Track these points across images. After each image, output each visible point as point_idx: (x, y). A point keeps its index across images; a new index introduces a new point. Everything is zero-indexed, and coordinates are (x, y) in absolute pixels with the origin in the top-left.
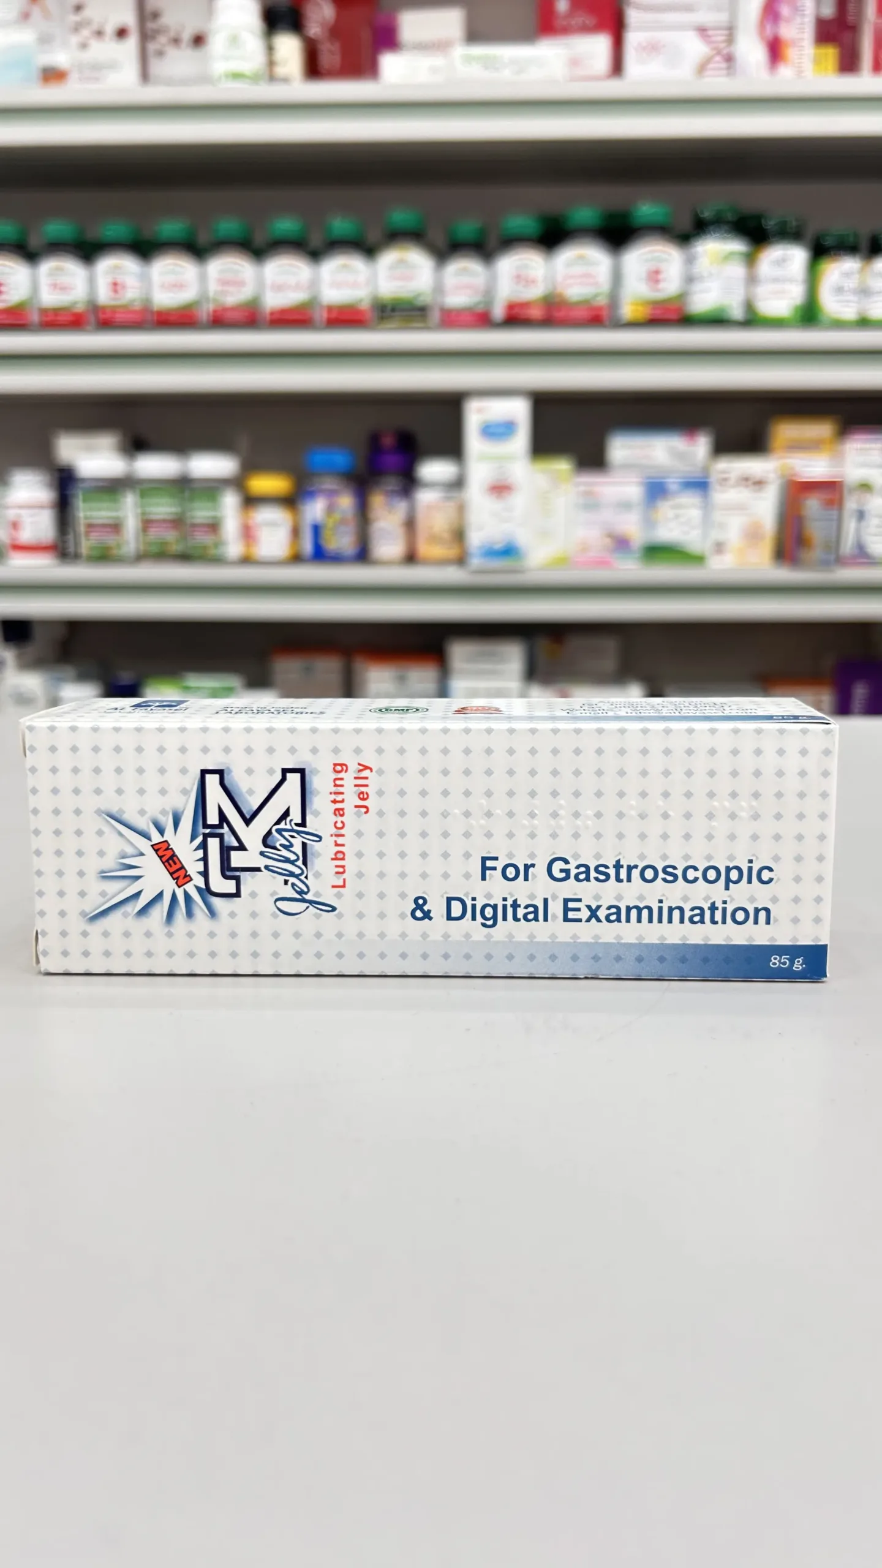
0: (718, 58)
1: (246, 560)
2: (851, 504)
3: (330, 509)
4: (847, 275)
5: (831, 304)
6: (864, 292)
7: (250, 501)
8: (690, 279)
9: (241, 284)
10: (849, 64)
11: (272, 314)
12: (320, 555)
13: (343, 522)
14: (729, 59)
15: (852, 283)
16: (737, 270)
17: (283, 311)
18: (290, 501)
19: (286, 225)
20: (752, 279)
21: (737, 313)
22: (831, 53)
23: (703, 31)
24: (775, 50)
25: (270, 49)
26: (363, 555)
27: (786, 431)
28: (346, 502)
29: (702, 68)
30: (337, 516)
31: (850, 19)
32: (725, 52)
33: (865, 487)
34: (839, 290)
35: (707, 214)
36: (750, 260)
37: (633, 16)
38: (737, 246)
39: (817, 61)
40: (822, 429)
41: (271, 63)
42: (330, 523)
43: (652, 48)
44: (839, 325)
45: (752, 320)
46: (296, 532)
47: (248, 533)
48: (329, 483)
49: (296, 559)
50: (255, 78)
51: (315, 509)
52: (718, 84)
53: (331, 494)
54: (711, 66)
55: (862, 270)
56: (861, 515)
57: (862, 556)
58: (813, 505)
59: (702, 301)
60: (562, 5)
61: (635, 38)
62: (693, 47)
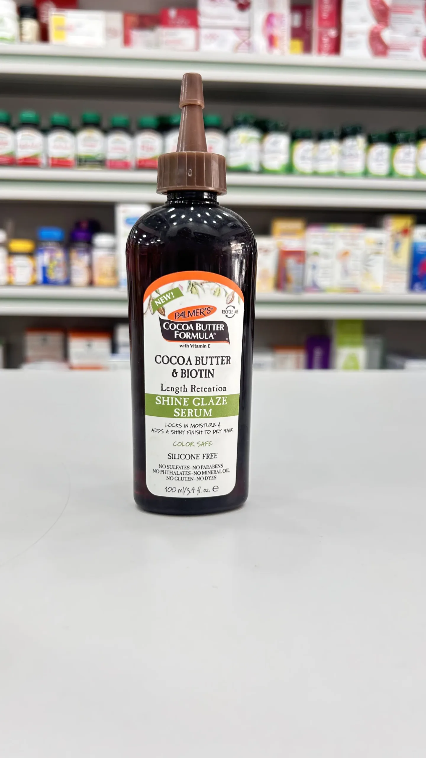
0: (244, 44)
1: (9, 284)
2: (309, 262)
3: (51, 259)
4: (307, 151)
5: (300, 164)
6: (315, 159)
7: (11, 254)
8: (229, 150)
9: (5, 144)
10: (307, 48)
11: (20, 160)
12: (46, 281)
13: (58, 266)
14: (249, 44)
15: (310, 155)
16: (254, 146)
17: (25, 159)
18: (31, 254)
19: (28, 115)
20: (262, 151)
21: (255, 167)
22: (298, 44)
23: (237, 29)
24: (272, 41)
25: (21, 27)
26: (68, 282)
27: (280, 226)
28: (60, 255)
29: (237, 48)
30: (55, 263)
31: (307, 28)
32: (247, 41)
33: (316, 254)
34: (303, 158)
35: (240, 119)
36: (261, 141)
37: (202, 20)
38: (254, 135)
39: (292, 48)
40: (296, 225)
41: (21, 34)
42: (51, 266)
43: (212, 37)
44: (303, 174)
45: (262, 171)
46: (34, 270)
47: (10, 270)
48: (51, 245)
49: (35, 284)
50: (12, 41)
51: (44, 258)
52: (243, 56)
53: (52, 251)
54: (241, 47)
55: (313, 149)
56: (314, 267)
57: (315, 287)
58: (291, 262)
59: (236, 161)
60: (173, 13)
61: (204, 32)
62: (232, 38)
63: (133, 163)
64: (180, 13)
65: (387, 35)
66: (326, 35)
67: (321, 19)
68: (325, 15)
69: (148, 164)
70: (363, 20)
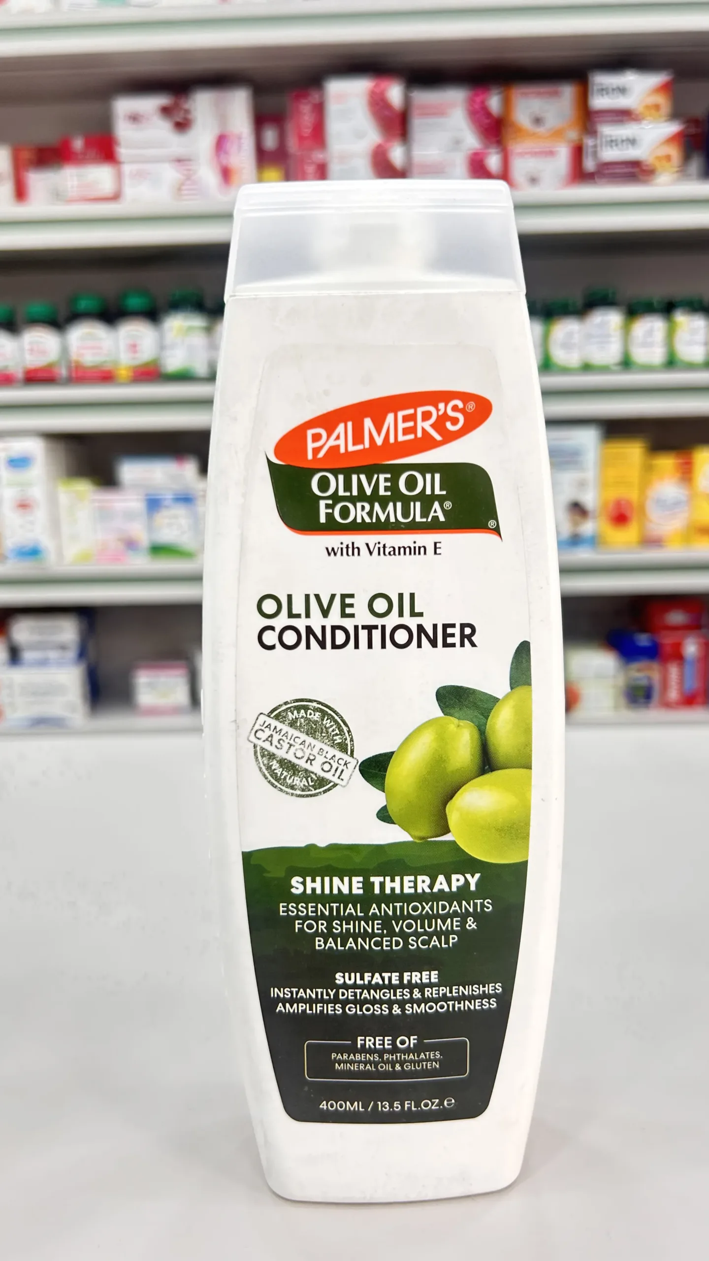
0: (188, 182)
8: (162, 347)
16: (199, 340)
20: (213, 345)
23: (179, 161)
24: (226, 174)
29: (179, 189)
31: (287, 150)
32: (193, 177)
35: (177, 298)
36: (209, 330)
37: (122, 152)
38: (197, 321)
43: (140, 176)
52: (191, 204)
54: (184, 187)
59: (173, 362)
60: (78, 144)
61: (127, 169)
62: (170, 174)
63: (20, 375)
64: (89, 143)
65: (397, 154)
66: (310, 161)
67: (301, 138)
68: (307, 131)
69: (40, 375)
70: (359, 135)
